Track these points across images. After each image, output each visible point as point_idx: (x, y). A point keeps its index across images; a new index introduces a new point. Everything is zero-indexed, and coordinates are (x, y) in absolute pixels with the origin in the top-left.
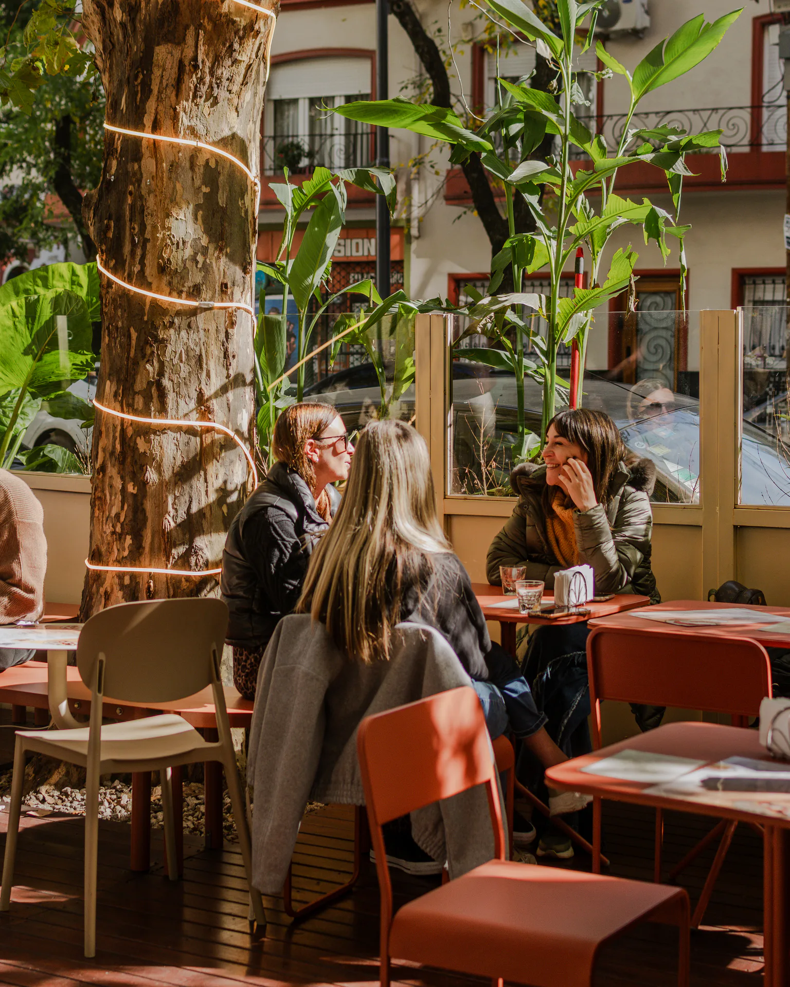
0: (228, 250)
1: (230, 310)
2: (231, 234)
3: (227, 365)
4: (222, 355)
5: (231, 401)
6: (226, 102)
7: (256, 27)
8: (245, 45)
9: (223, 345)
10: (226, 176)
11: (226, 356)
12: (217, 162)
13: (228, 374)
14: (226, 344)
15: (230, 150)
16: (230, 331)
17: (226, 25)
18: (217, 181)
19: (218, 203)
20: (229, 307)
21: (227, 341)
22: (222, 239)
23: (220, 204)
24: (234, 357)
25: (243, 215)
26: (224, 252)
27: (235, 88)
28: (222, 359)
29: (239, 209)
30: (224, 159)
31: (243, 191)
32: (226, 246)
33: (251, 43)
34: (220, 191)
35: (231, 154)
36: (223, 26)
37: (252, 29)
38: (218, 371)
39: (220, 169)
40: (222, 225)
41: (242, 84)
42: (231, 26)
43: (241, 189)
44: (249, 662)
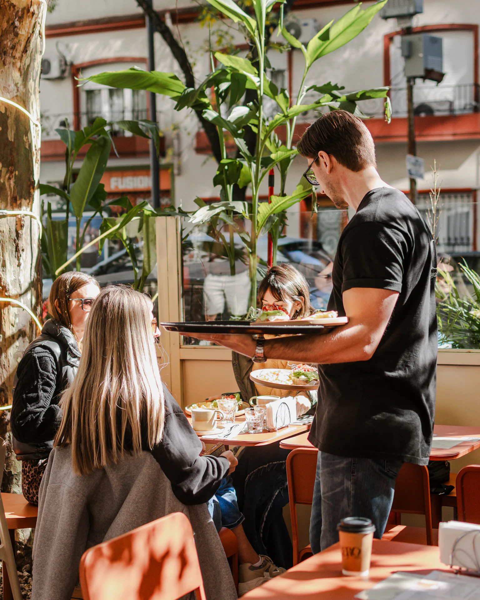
0: (17, 173)
1: (19, 216)
2: (18, 161)
3: (18, 257)
4: (14, 249)
5: (22, 282)
6: (11, 65)
7: (32, 10)
8: (24, 23)
9: (15, 242)
10: (13, 119)
11: (17, 250)
12: (6, 109)
13: (19, 263)
14: (17, 241)
15: (16, 100)
16: (20, 232)
17: (8, 8)
18: (7, 122)
19: (8, 139)
20: (18, 215)
21: (18, 239)
22: (12, 165)
23: (10, 139)
24: (23, 250)
25: (27, 147)
26: (14, 174)
27: (18, 55)
28: (14, 253)
29: (24, 143)
30: (12, 107)
31: (27, 131)
32: (15, 170)
33: (28, 22)
34: (9, 130)
35: (17, 103)
36: (6, 8)
37: (28, 11)
38: (12, 260)
39: (8, 113)
40: (11, 154)
41: (23, 52)
42: (12, 9)
43: (26, 129)
44: (31, 473)
